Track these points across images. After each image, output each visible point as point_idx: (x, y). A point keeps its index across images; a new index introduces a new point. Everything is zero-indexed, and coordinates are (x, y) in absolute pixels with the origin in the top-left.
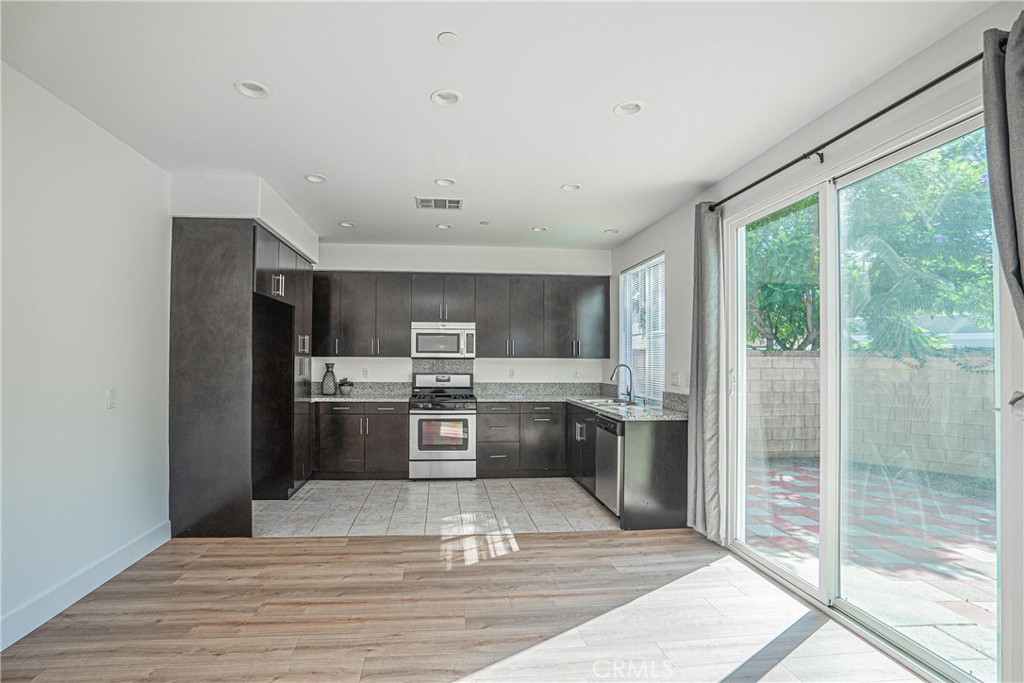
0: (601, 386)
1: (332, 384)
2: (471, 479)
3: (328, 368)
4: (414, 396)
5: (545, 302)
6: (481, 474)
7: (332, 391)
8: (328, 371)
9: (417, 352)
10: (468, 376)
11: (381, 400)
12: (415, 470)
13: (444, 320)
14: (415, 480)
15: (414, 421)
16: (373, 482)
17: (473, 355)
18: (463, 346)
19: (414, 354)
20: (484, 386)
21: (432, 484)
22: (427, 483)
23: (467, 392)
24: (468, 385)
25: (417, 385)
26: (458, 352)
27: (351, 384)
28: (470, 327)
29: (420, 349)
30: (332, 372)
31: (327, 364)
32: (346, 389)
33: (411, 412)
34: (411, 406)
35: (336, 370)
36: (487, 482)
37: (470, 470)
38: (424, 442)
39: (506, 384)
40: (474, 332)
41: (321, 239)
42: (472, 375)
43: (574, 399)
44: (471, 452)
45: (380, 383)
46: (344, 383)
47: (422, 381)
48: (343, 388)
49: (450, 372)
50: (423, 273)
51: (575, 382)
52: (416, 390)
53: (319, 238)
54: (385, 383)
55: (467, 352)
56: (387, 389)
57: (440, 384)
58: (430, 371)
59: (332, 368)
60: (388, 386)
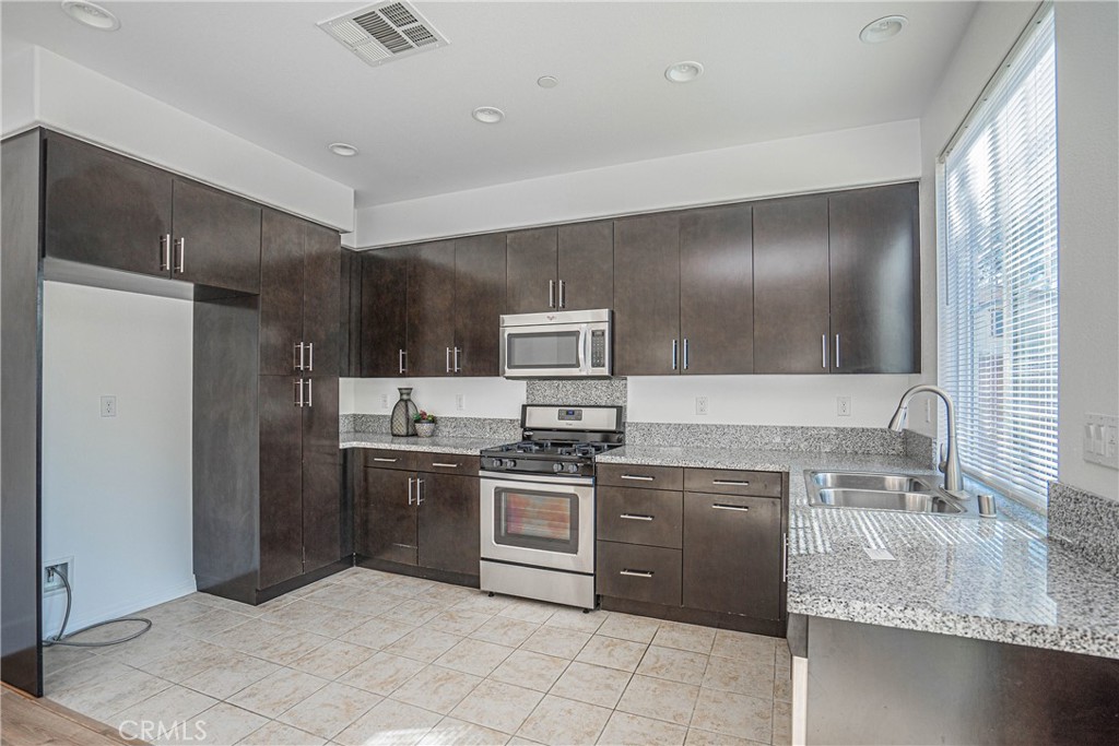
0: (906, 436)
1: (402, 420)
2: (586, 611)
3: (401, 394)
6: (603, 603)
7: (403, 431)
8: (401, 400)
9: (509, 367)
10: (613, 411)
11: (439, 450)
12: (490, 575)
13: (557, 308)
14: (491, 594)
17: (607, 371)
18: (585, 354)
20: (649, 429)
22: (506, 603)
24: (615, 427)
25: (528, 425)
26: (578, 366)
27: (434, 420)
28: (601, 318)
29: (515, 362)
30: (407, 401)
31: (400, 389)
32: (424, 428)
33: (482, 473)
35: (413, 398)
37: (583, 591)
39: (689, 427)
40: (606, 327)
41: (358, 197)
44: (585, 557)
45: (479, 420)
46: (421, 418)
48: (418, 426)
49: (585, 403)
50: (525, 230)
51: (841, 426)
52: (527, 433)
53: (355, 192)
54: (485, 420)
55: (593, 366)
56: (488, 428)
57: (564, 424)
58: (553, 401)
59: (409, 394)
60: (490, 424)
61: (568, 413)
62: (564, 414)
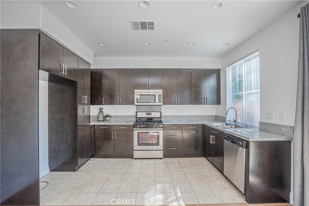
0: (216, 116)
1: (102, 117)
2: (161, 159)
3: (100, 110)
4: (137, 121)
5: (192, 81)
6: (165, 156)
7: (102, 119)
8: (100, 111)
9: (137, 102)
10: (160, 113)
11: (121, 124)
12: (136, 154)
13: (149, 89)
14: (136, 159)
15: (135, 133)
16: (118, 159)
17: (161, 104)
18: (157, 100)
19: (136, 103)
20: (166, 117)
21: (144, 161)
22: (141, 160)
23: (159, 120)
24: (160, 117)
25: (138, 117)
26: (155, 102)
27: (110, 117)
28: (160, 92)
29: (138, 102)
30: (102, 111)
31: (100, 108)
32: (108, 118)
33: (134, 129)
34: (135, 126)
35: (104, 111)
36: (168, 160)
37: (160, 154)
38: (141, 142)
39: (175, 116)
40: (162, 94)
41: (94, 55)
42: (161, 112)
43: (207, 123)
44: (161, 146)
45: (123, 116)
46: (107, 116)
47: (140, 115)
48: (106, 118)
49: (151, 111)
50: (139, 69)
51: (205, 115)
52: (137, 119)
53: (94, 53)
54: (124, 116)
55: (159, 103)
56: (125, 118)
57: (147, 116)
58: (143, 111)
59: (102, 110)
60: (126, 117)
61: (148, 113)
62: (147, 114)
